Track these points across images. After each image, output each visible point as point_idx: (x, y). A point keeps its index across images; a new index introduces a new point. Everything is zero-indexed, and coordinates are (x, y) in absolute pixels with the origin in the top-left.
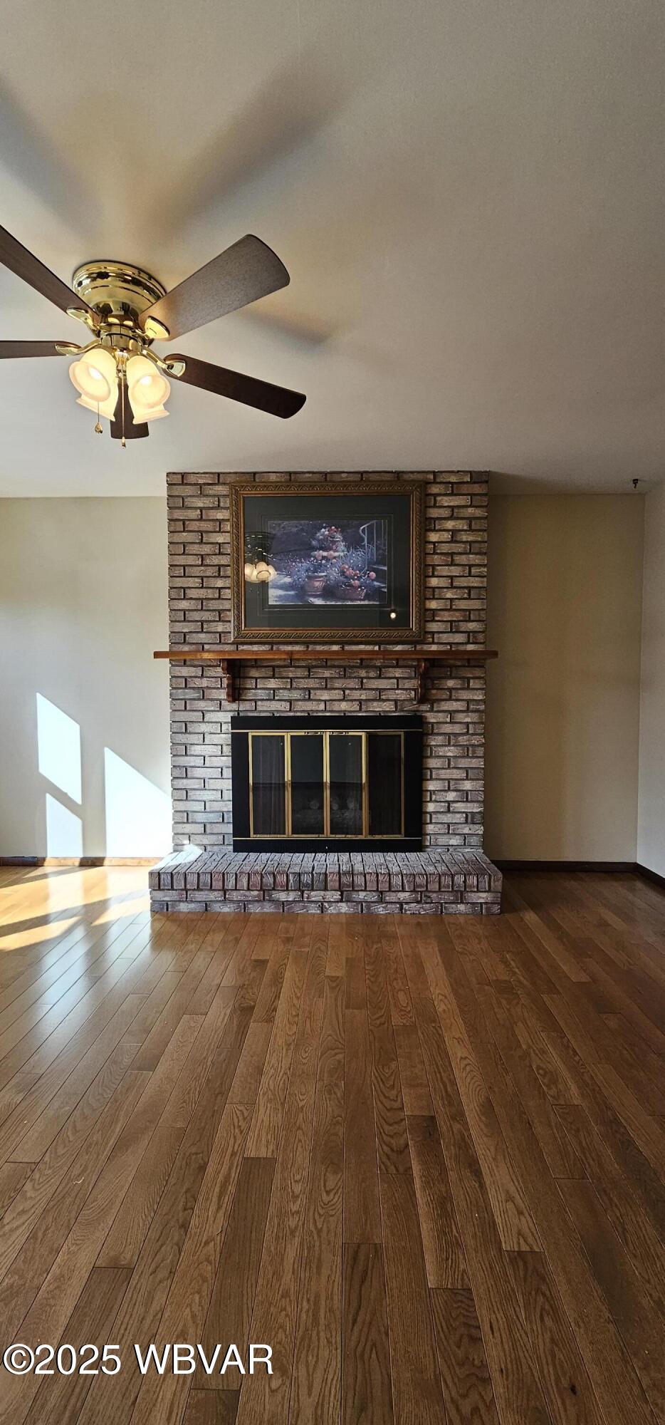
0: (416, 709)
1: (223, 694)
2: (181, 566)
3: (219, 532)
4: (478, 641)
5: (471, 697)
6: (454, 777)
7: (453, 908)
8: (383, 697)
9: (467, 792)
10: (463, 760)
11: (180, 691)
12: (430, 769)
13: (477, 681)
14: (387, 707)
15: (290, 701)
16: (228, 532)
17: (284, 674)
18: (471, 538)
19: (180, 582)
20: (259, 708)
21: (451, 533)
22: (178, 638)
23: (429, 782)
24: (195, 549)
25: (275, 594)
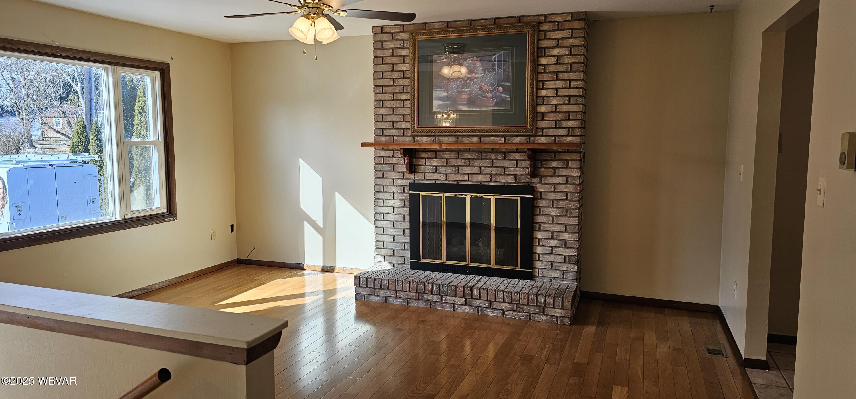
0: (529, 181)
1: (404, 168)
2: (380, 86)
3: (404, 63)
4: (575, 134)
5: (569, 174)
6: (556, 229)
7: (537, 317)
8: (506, 173)
9: (565, 241)
10: (563, 218)
11: (380, 166)
12: (540, 224)
13: (574, 163)
14: (509, 180)
15: (446, 174)
16: (409, 63)
17: (443, 156)
18: (570, 61)
19: (380, 97)
20: (427, 178)
21: (556, 58)
22: (379, 132)
23: (538, 232)
24: (388, 75)
25: (437, 104)
